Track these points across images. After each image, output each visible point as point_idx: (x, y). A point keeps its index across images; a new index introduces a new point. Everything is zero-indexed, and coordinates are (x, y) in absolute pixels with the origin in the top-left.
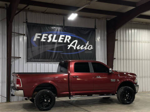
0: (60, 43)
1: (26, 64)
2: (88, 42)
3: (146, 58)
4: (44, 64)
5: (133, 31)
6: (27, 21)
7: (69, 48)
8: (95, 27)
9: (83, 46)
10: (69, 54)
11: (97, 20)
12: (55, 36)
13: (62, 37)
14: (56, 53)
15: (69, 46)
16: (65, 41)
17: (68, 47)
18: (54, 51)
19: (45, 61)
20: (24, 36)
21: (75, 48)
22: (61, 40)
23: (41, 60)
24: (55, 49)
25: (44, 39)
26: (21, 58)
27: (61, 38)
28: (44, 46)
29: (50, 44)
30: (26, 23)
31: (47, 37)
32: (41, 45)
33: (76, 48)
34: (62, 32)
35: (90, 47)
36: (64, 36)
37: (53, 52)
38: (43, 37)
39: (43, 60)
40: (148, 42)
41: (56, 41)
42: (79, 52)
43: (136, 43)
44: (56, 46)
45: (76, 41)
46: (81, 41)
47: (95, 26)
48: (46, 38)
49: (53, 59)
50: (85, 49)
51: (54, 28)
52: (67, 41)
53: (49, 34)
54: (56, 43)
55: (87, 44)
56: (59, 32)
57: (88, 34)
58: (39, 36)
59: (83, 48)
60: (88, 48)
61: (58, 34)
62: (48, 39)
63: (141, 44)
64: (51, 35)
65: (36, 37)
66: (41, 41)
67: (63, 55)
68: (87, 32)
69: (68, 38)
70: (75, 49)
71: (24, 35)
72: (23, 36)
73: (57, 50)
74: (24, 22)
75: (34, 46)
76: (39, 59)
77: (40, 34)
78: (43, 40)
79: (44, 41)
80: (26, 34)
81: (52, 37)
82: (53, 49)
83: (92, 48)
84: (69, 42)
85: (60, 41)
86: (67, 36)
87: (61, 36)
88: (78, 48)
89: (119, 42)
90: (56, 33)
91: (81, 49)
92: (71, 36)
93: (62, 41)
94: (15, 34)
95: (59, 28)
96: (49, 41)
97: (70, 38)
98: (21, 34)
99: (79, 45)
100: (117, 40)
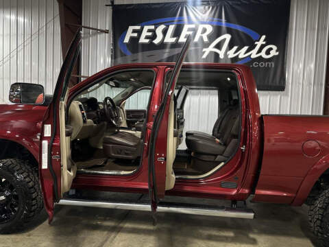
2: (264, 37)
6: (112, 2)
7: (204, 56)
9: (246, 48)
12: (172, 28)
13: (190, 30)
15: (207, 51)
16: (196, 40)
17: (204, 52)
20: (107, 34)
21: (221, 54)
25: (147, 37)
27: (185, 32)
28: (145, 52)
30: (111, 7)
31: (154, 31)
33: (226, 54)
36: (193, 26)
41: (173, 40)
48: (150, 34)
52: (201, 38)
55: (259, 44)
59: (246, 53)
60: (263, 54)
61: (179, 23)
64: (162, 27)
65: (129, 34)
66: (140, 42)
69: (204, 31)
70: (222, 56)
71: (106, 32)
72: (104, 34)
74: (107, 5)
80: (111, 31)
83: (274, 53)
84: (206, 39)
85: (182, 39)
86: (201, 27)
87: (187, 27)
88: (231, 54)
91: (240, 57)
92: (212, 26)
94: (91, 31)
97: (210, 29)
98: (102, 31)
99: (235, 48)
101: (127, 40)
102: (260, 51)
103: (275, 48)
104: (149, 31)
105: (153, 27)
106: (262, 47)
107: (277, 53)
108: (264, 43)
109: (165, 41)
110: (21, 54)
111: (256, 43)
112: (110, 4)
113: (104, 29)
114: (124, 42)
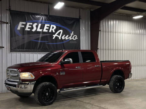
0: (45, 33)
1: (9, 55)
2: (73, 32)
3: (126, 49)
4: (28, 54)
5: (115, 22)
6: (10, 9)
7: (54, 38)
8: (80, 18)
9: (68, 36)
10: (55, 43)
11: (81, 10)
12: (40, 25)
13: (47, 27)
14: (41, 43)
15: (55, 36)
16: (50, 31)
18: (40, 41)
19: (30, 51)
20: (8, 25)
22: (47, 29)
23: (26, 50)
24: (40, 39)
26: (4, 47)
28: (29, 35)
29: (35, 34)
30: (9, 11)
32: (26, 34)
33: (61, 38)
34: (47, 21)
35: (75, 37)
36: (49, 25)
37: (38, 42)
38: (28, 26)
39: (28, 50)
40: (128, 33)
41: (41, 30)
42: (64, 42)
43: (117, 34)
44: (41, 35)
45: (61, 31)
47: (80, 16)
48: (30, 27)
49: (38, 49)
50: (70, 39)
51: (39, 16)
52: (52, 31)
53: (33, 23)
54: (41, 33)
55: (72, 34)
56: (43, 21)
57: (73, 24)
58: (23, 25)
60: (73, 38)
61: (43, 23)
63: (121, 34)
64: (36, 24)
65: (20, 26)
66: (26, 30)
67: (48, 45)
68: (72, 22)
69: (53, 28)
70: (60, 38)
71: (7, 23)
72: (6, 24)
73: (41, 40)
74: (7, 10)
76: (23, 49)
77: (24, 23)
78: (27, 29)
79: (29, 30)
80: (9, 23)
81: (37, 26)
82: (38, 39)
84: (54, 31)
85: (45, 30)
86: (52, 26)
87: (46, 25)
88: (63, 38)
89: (102, 33)
90: (41, 23)
91: (66, 39)
92: (56, 26)
93: (47, 31)
95: (44, 17)
96: (34, 30)
97: (55, 27)
98: (4, 23)
99: (64, 35)
100: (100, 30)
101: (19, 28)
102: (72, 37)
103: (76, 36)
104: (30, 25)
105: (31, 24)
106: (73, 35)
107: (77, 38)
109: (37, 30)
113: (6, 22)
114: (18, 29)
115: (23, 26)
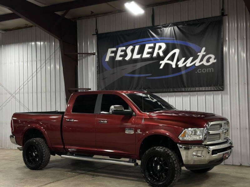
0: (146, 59)
2: (204, 49)
6: (97, 33)
7: (161, 67)
8: (223, 13)
9: (191, 58)
14: (139, 78)
15: (163, 63)
16: (155, 55)
18: (137, 75)
20: (94, 56)
21: (174, 65)
24: (138, 71)
25: (121, 56)
27: (147, 50)
28: (120, 67)
30: (96, 36)
32: (117, 67)
33: (177, 65)
41: (139, 56)
42: (184, 72)
44: (139, 65)
45: (177, 51)
46: (188, 48)
47: (223, 9)
48: (123, 53)
50: (197, 64)
52: (158, 54)
54: (139, 61)
59: (191, 62)
60: (204, 62)
61: (142, 43)
62: (126, 55)
64: (131, 47)
65: (109, 54)
66: (116, 59)
69: (160, 48)
71: (94, 54)
74: (93, 35)
75: (106, 70)
77: (114, 49)
78: (118, 58)
79: (121, 58)
81: (132, 51)
85: (145, 55)
86: (158, 45)
87: (147, 46)
88: (181, 64)
90: (139, 43)
91: (187, 66)
92: (166, 44)
93: (149, 56)
94: (84, 55)
96: (127, 58)
97: (164, 46)
98: (91, 54)
101: (107, 59)
102: (201, 60)
104: (122, 51)
105: (124, 48)
107: (215, 61)
108: (205, 53)
110: (39, 74)
111: (198, 54)
112: (95, 33)
114: (106, 61)
115: (113, 55)
